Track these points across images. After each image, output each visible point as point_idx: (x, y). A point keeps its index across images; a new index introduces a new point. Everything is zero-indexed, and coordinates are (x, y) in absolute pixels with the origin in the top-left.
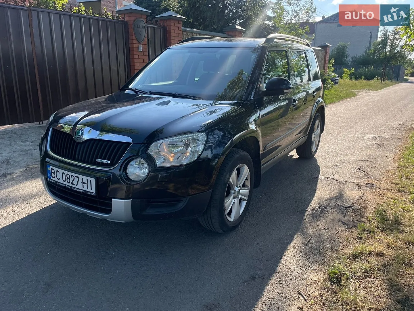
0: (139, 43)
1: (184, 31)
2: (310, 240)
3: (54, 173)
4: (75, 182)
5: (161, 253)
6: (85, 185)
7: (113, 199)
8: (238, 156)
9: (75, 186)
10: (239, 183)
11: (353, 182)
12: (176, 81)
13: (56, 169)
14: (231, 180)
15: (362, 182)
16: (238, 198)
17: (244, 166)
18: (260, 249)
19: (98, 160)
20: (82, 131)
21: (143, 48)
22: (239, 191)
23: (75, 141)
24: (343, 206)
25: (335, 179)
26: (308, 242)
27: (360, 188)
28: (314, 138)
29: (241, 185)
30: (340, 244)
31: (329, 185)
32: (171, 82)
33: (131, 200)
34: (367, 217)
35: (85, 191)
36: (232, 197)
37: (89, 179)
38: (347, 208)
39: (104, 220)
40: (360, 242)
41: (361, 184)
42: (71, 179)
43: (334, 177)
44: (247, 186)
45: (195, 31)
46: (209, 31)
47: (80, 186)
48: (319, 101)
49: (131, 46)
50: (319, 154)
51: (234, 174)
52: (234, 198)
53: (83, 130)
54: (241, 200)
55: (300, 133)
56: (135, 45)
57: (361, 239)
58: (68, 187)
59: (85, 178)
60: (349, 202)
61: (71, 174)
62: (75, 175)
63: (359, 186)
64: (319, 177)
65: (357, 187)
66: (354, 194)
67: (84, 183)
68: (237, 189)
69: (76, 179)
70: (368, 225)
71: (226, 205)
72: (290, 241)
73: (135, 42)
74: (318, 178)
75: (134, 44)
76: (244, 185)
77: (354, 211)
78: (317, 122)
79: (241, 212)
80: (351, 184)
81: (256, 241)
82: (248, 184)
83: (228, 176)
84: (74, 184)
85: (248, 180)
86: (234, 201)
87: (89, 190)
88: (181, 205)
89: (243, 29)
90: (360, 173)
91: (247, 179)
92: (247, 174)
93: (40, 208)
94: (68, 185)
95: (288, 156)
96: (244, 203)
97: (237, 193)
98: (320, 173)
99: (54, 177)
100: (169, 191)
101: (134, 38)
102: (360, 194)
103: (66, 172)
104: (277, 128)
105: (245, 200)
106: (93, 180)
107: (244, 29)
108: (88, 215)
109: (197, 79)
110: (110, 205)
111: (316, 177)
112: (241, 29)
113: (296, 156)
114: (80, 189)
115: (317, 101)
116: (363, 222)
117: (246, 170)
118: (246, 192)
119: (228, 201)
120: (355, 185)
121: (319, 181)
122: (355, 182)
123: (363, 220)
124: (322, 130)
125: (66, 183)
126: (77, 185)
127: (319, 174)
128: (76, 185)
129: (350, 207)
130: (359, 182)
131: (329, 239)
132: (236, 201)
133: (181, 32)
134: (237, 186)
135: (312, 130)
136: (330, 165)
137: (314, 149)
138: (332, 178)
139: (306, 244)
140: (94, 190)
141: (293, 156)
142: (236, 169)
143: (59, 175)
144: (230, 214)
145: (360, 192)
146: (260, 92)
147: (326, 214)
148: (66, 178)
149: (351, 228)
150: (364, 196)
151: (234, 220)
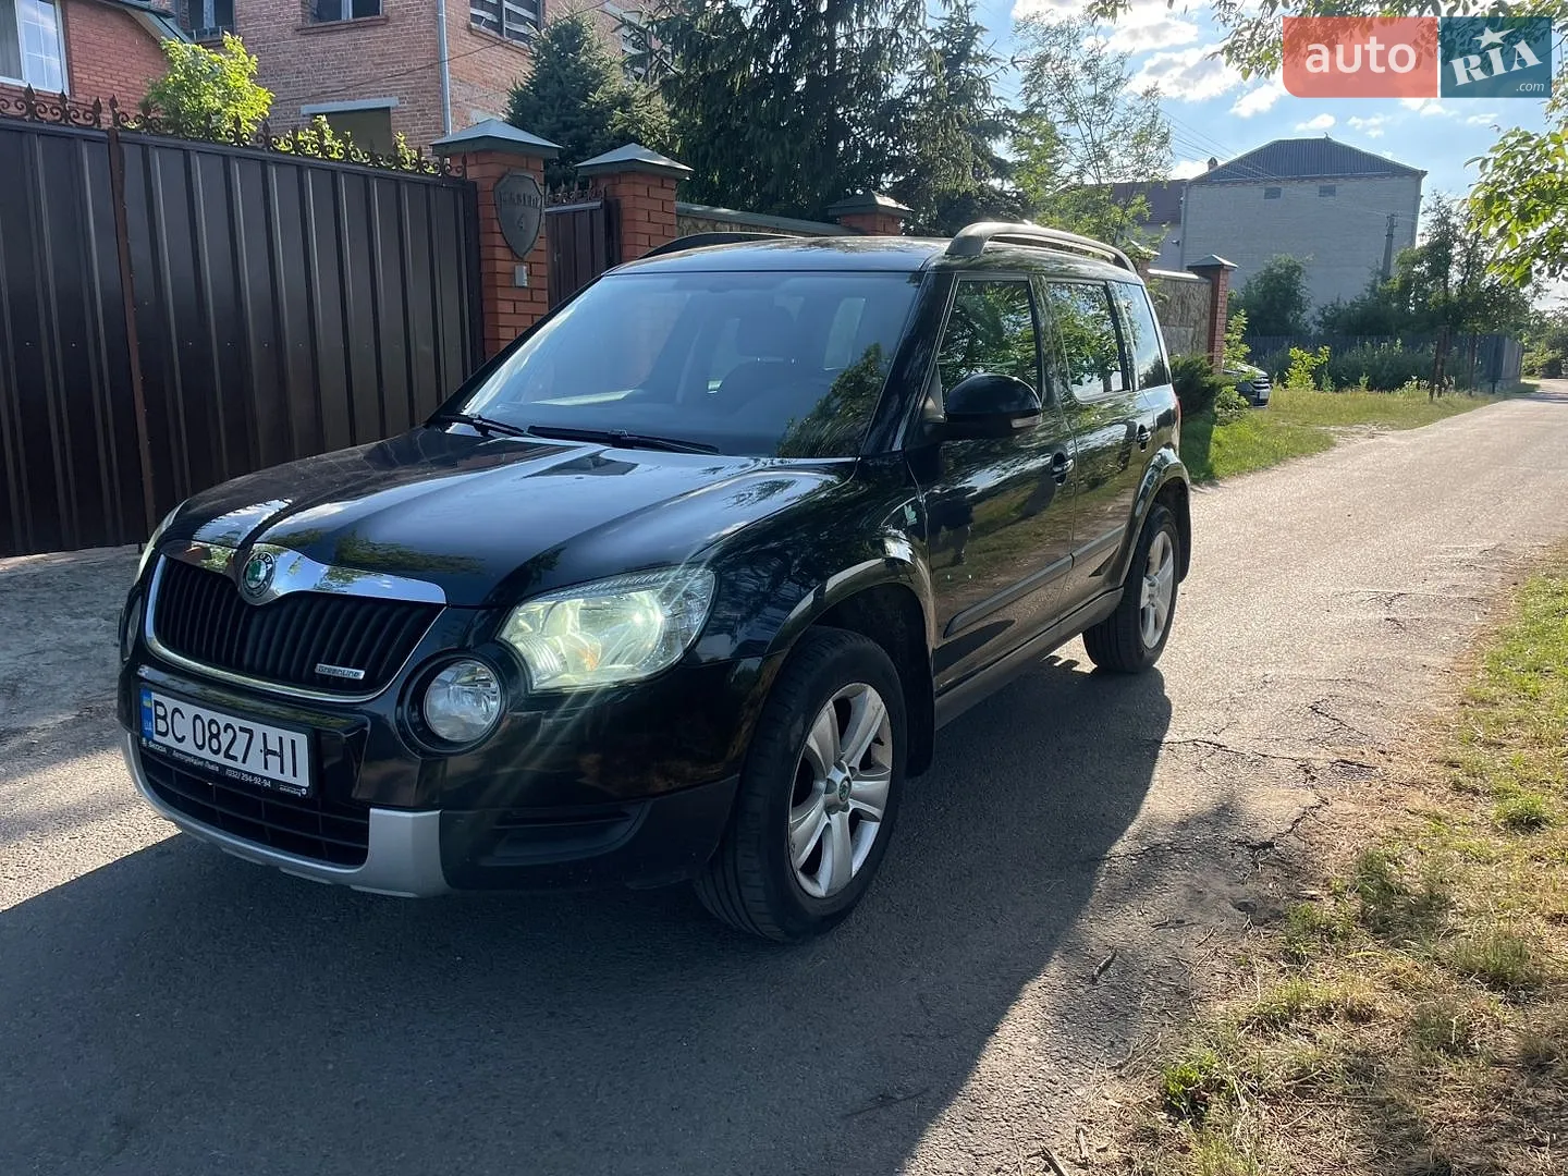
0: (517, 257)
1: (681, 215)
2: (1108, 965)
3: (164, 718)
4: (238, 750)
5: (552, 1014)
6: (274, 761)
7: (371, 810)
8: (837, 653)
9: (238, 765)
10: (848, 753)
11: (1287, 755)
12: (640, 391)
13: (170, 703)
14: (812, 742)
15: (1321, 758)
16: (845, 808)
17: (864, 690)
18: (921, 998)
19: (323, 668)
20: (270, 566)
21: (530, 274)
22: (846, 783)
23: (242, 603)
24: (1240, 844)
25: (1220, 746)
26: (1100, 973)
27: (1313, 778)
28: (1151, 596)
29: (856, 763)
30: (1218, 977)
31: (1200, 769)
32: (620, 396)
33: (438, 812)
34: (1327, 882)
35: (273, 781)
36: (820, 804)
37: (288, 735)
38: (1255, 848)
39: (341, 890)
40: (1291, 970)
41: (1318, 764)
42: (225, 738)
43: (1216, 740)
44: (882, 767)
45: (725, 215)
46: (782, 214)
47: (254, 765)
48: (1164, 460)
49: (484, 269)
50: (1174, 659)
51: (826, 720)
52: (829, 809)
53: (271, 562)
54: (856, 819)
55: (1096, 573)
56: (500, 266)
57: (1296, 959)
58: (212, 767)
59: (274, 733)
60: (1265, 828)
61: (223, 719)
62: (237, 723)
63: (1307, 772)
64: (1165, 740)
65: (1301, 775)
66: (1285, 798)
67: (268, 752)
68: (838, 777)
69: (243, 738)
70: (1327, 909)
71: (797, 833)
72: (1035, 972)
73: (500, 253)
74: (1159, 743)
75: (498, 262)
76: (868, 764)
77: (1282, 861)
78: (1160, 539)
79: (856, 865)
80: (1280, 762)
81: (908, 967)
82: (885, 756)
83: (799, 725)
84: (234, 758)
85: (882, 744)
86: (827, 821)
87: (288, 777)
88: (622, 833)
89: (901, 206)
90: (1320, 725)
91: (877, 740)
92: (878, 722)
94: (212, 763)
95: (1057, 664)
96: (871, 831)
97: (837, 791)
98: (1171, 726)
99: (165, 734)
100: (584, 781)
101: (498, 240)
102: (1311, 799)
103: (207, 715)
104: (1009, 556)
105: (873, 818)
106: (302, 740)
107: (907, 209)
108: (284, 871)
109: (714, 385)
110: (362, 833)
111: (1156, 741)
112: (895, 206)
113: (1087, 666)
114: (253, 775)
115: (1156, 459)
116: (1312, 898)
117: (872, 707)
118: (875, 786)
119: (805, 818)
120: (1294, 766)
121: (1163, 753)
122: (1294, 755)
123: (1313, 892)
124: (1181, 571)
125: (206, 754)
126: (244, 761)
127: (1165, 728)
128: (240, 759)
129: (1270, 845)
130: (1312, 756)
131: (1178, 960)
132: (838, 820)
133: (672, 219)
134: (840, 768)
135: (1141, 566)
136: (1211, 696)
137: (1150, 638)
138: (1210, 743)
139: (1094, 980)
140: (303, 780)
141: (1076, 663)
142: (830, 703)
143: (183, 726)
144: (812, 866)
145: (1311, 793)
146: (927, 428)
147: (1177, 872)
148: (207, 735)
149: (1266, 921)
150: (1325, 807)
151: (829, 891)
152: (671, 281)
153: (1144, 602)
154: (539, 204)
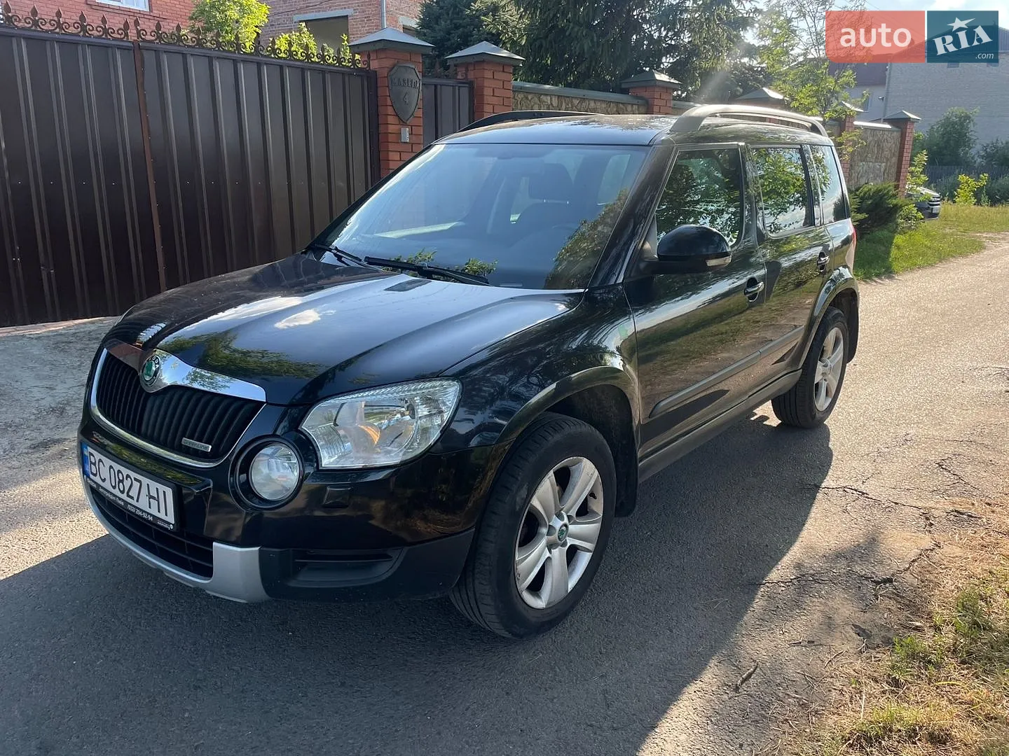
0: (403, 123)
1: (517, 90)
2: (750, 676)
3: (95, 464)
4: (134, 493)
5: (343, 684)
6: (154, 502)
7: (214, 543)
8: (557, 437)
9: (134, 503)
10: (566, 507)
11: (914, 504)
12: (461, 224)
13: (98, 456)
14: (535, 502)
15: (940, 505)
16: (564, 544)
17: (580, 462)
18: (605, 692)
19: (186, 441)
20: (157, 366)
21: (411, 134)
22: (564, 528)
24: (867, 579)
25: (863, 494)
26: (742, 683)
27: (931, 525)
28: (824, 374)
29: (573, 513)
30: (834, 693)
31: (845, 511)
32: (447, 226)
33: (257, 548)
34: (930, 616)
35: (154, 516)
36: (543, 542)
37: (162, 488)
38: (877, 583)
39: (198, 591)
40: (892, 692)
41: (936, 513)
42: (127, 483)
43: (862, 488)
44: (596, 514)
45: (548, 90)
46: (592, 88)
47: (143, 504)
48: (841, 275)
49: (382, 129)
50: (840, 417)
51: (548, 485)
52: (550, 546)
53: (158, 363)
54: (572, 552)
55: (781, 360)
56: (391, 128)
57: (896, 683)
58: (120, 502)
59: (154, 485)
60: (889, 565)
61: (125, 471)
62: (133, 475)
63: (927, 519)
64: (823, 485)
65: (922, 522)
66: (908, 540)
67: (151, 497)
68: (558, 524)
69: (136, 485)
70: (926, 641)
71: (521, 567)
72: (694, 678)
73: (391, 119)
74: (817, 487)
75: (390, 126)
76: (584, 511)
77: (897, 595)
78: (833, 334)
79: (572, 583)
80: (907, 510)
81: (601, 665)
82: (598, 506)
83: (524, 493)
84: (132, 498)
85: (595, 498)
86: (548, 554)
87: (162, 515)
88: (384, 570)
89: (672, 81)
90: (944, 478)
91: (592, 494)
92: (592, 482)
93: (96, 534)
94: (120, 499)
95: (752, 419)
96: (584, 560)
97: (556, 535)
98: (829, 474)
99: (95, 475)
100: (373, 522)
101: (390, 110)
102: (927, 542)
103: (117, 467)
105: (588, 551)
106: (169, 492)
107: (677, 82)
108: (167, 574)
109: (514, 218)
110: (209, 556)
111: (815, 485)
112: (668, 81)
113: (774, 421)
114: (143, 511)
115: (835, 274)
116: (917, 629)
117: (587, 473)
118: (590, 528)
119: (528, 556)
120: (917, 513)
121: (819, 496)
122: (919, 504)
123: (918, 624)
124: (850, 353)
125: (116, 492)
126: (137, 501)
127: (825, 474)
128: (135, 499)
129: (890, 581)
130: (933, 505)
131: (804, 675)
132: (558, 554)
133: (511, 94)
134: (560, 516)
135: (817, 352)
136: (864, 449)
137: (822, 403)
138: (856, 490)
139: (737, 689)
140: (171, 518)
141: (766, 418)
142: (551, 473)
143: (105, 472)
144: (536, 587)
145: (928, 537)
146: (642, 265)
147: (814, 599)
148: (117, 480)
149: (878, 647)
150: (937, 550)
151: (548, 604)
152: (474, 150)
153: (818, 378)
154: (418, 85)
